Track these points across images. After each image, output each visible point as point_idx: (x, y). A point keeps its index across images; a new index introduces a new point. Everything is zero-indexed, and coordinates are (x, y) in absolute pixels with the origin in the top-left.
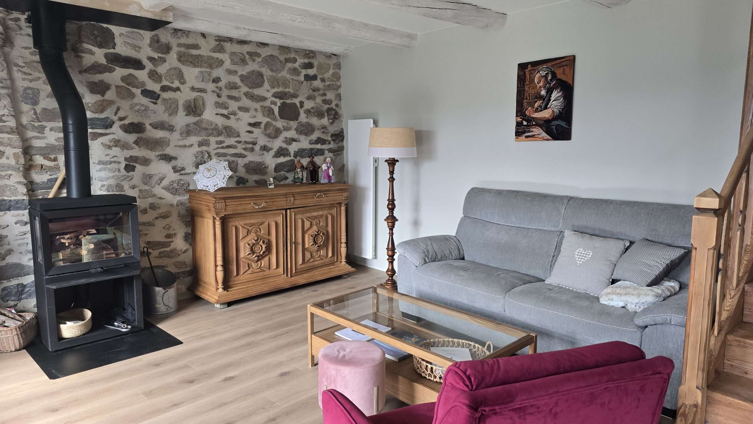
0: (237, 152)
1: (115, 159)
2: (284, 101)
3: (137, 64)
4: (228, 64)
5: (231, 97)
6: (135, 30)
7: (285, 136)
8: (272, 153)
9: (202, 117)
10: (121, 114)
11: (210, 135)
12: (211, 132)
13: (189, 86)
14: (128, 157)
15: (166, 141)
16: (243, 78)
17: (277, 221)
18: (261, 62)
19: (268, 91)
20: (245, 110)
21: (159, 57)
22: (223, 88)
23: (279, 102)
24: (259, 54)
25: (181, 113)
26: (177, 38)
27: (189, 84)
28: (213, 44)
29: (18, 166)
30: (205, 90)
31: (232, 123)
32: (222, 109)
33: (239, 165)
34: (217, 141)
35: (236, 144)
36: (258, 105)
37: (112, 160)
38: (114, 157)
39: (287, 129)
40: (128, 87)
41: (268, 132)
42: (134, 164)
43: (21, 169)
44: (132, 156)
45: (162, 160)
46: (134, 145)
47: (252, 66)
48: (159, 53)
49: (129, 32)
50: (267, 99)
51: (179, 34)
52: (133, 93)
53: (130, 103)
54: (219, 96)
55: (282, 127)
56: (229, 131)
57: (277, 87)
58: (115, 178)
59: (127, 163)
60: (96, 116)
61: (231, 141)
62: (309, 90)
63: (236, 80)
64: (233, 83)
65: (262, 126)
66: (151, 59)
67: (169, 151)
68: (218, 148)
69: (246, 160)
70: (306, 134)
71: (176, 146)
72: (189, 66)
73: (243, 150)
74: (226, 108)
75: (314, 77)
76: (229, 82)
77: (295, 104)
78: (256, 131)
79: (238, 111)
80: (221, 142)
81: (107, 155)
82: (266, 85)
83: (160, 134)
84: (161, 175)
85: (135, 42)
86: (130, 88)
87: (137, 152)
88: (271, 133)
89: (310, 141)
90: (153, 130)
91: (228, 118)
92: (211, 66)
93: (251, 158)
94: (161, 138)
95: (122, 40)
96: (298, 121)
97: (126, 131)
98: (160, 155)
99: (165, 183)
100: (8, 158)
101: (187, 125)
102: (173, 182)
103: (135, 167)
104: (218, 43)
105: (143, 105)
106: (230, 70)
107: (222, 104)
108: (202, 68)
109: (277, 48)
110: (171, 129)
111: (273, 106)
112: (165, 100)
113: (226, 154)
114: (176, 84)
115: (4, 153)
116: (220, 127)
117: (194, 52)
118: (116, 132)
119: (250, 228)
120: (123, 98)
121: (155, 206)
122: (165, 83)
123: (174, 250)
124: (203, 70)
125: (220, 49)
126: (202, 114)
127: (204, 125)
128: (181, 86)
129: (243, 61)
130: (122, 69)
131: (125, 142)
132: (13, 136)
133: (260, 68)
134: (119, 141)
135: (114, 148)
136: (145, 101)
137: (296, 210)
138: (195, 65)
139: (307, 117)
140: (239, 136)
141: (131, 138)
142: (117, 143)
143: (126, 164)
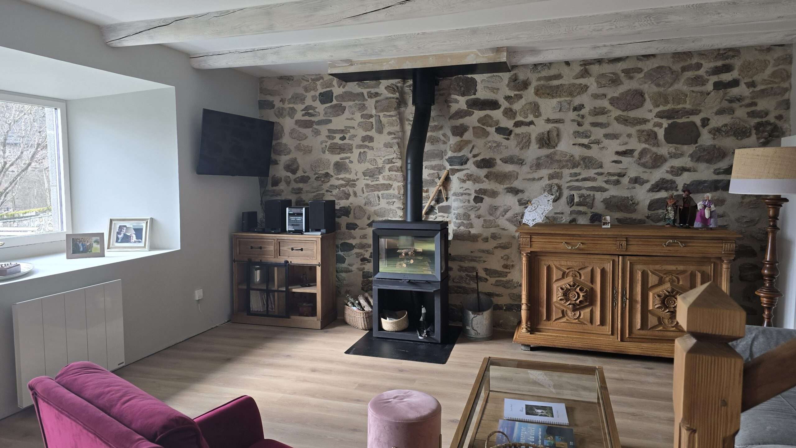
0: (595, 185)
1: (467, 191)
2: (675, 120)
3: (493, 105)
4: (593, 88)
5: (594, 125)
6: (495, 74)
7: (670, 165)
8: (648, 186)
9: (556, 149)
10: (475, 152)
11: (563, 167)
12: (564, 163)
13: (544, 119)
14: (478, 189)
15: (514, 175)
16: (613, 101)
17: (605, 268)
18: (642, 78)
19: (651, 111)
20: (614, 136)
21: (515, 95)
22: (587, 115)
23: (665, 123)
24: (640, 69)
25: (534, 146)
26: (537, 72)
27: (544, 117)
28: (578, 69)
29: (399, 196)
30: (563, 120)
31: (594, 152)
32: (582, 138)
33: (596, 200)
34: (571, 174)
35: (596, 176)
36: (633, 130)
37: (465, 192)
38: (466, 189)
39: (674, 156)
40: (483, 127)
41: (643, 160)
42: (482, 196)
43: (402, 198)
44: (481, 189)
45: (509, 192)
46: (485, 179)
47: (627, 85)
48: (515, 91)
49: (489, 77)
50: (648, 121)
51: (539, 68)
52: (488, 132)
53: (485, 140)
54: (579, 124)
55: (667, 153)
56: (588, 162)
57: (662, 105)
58: (464, 207)
59: (477, 195)
60: (455, 154)
61: (591, 173)
62: (721, 102)
63: (605, 103)
64: (600, 108)
65: (636, 154)
66: (508, 98)
67: (516, 184)
68: (571, 181)
69: (606, 195)
70: (709, 161)
71: (524, 179)
72: (547, 97)
73: (604, 183)
74: (587, 137)
75: (735, 83)
76: (595, 108)
77: (694, 124)
78: (625, 160)
79: (603, 139)
80: (576, 175)
81: (461, 188)
82: (648, 104)
83: (509, 168)
84: (506, 207)
85: (495, 85)
86: (485, 127)
87: (487, 185)
88: (647, 162)
89: (715, 170)
90: (503, 164)
91: (588, 147)
92: (571, 94)
93: (613, 192)
94: (509, 172)
95: (483, 86)
96: (697, 145)
97: (478, 167)
98: (507, 188)
99: (509, 215)
100: (394, 190)
101: (538, 159)
102: (517, 214)
103: (483, 198)
104: (582, 68)
105: (496, 142)
106: (596, 94)
107: (583, 133)
108: (561, 97)
109: (669, 57)
110: (521, 162)
111: (656, 129)
112: (518, 135)
113: (581, 187)
114: (531, 118)
115: (392, 185)
116: (577, 158)
117: (555, 83)
118: (471, 168)
119: (567, 271)
120: (478, 137)
121: (496, 236)
122: (519, 118)
123: (510, 281)
124: (562, 99)
125: (585, 73)
126: (557, 145)
127: (557, 157)
128: (535, 120)
129: (615, 81)
130: (480, 111)
131: (477, 176)
132: (398, 173)
133: (640, 85)
134: (471, 175)
135: (468, 182)
136: (499, 138)
137: (635, 258)
138: (553, 96)
139: (714, 139)
140: (601, 167)
141: (483, 172)
142: (469, 177)
143: (475, 196)
